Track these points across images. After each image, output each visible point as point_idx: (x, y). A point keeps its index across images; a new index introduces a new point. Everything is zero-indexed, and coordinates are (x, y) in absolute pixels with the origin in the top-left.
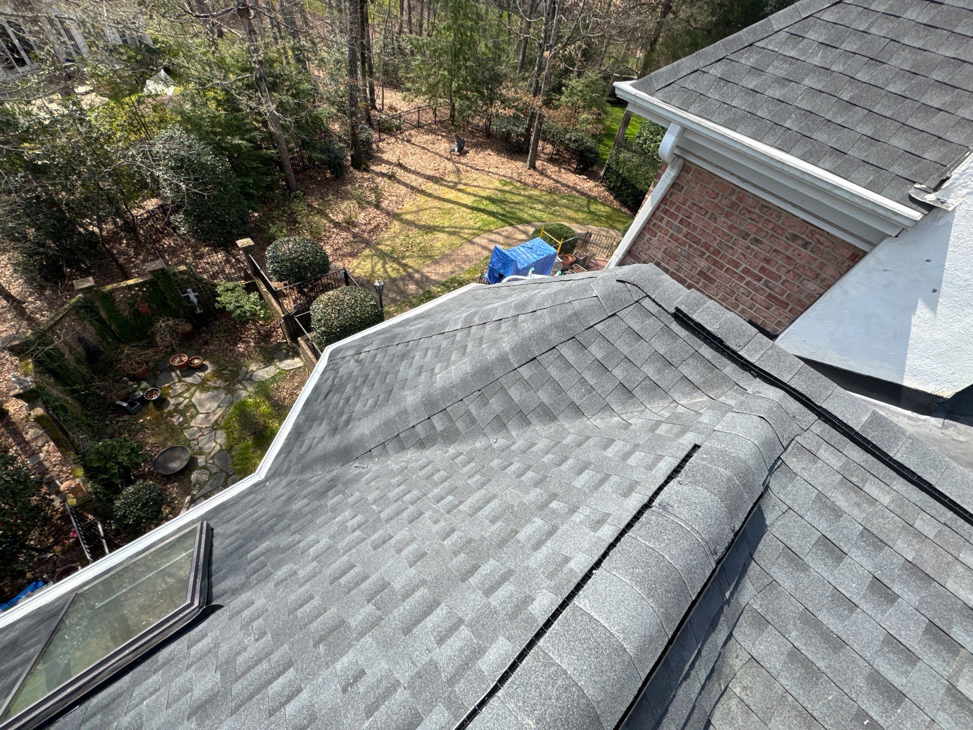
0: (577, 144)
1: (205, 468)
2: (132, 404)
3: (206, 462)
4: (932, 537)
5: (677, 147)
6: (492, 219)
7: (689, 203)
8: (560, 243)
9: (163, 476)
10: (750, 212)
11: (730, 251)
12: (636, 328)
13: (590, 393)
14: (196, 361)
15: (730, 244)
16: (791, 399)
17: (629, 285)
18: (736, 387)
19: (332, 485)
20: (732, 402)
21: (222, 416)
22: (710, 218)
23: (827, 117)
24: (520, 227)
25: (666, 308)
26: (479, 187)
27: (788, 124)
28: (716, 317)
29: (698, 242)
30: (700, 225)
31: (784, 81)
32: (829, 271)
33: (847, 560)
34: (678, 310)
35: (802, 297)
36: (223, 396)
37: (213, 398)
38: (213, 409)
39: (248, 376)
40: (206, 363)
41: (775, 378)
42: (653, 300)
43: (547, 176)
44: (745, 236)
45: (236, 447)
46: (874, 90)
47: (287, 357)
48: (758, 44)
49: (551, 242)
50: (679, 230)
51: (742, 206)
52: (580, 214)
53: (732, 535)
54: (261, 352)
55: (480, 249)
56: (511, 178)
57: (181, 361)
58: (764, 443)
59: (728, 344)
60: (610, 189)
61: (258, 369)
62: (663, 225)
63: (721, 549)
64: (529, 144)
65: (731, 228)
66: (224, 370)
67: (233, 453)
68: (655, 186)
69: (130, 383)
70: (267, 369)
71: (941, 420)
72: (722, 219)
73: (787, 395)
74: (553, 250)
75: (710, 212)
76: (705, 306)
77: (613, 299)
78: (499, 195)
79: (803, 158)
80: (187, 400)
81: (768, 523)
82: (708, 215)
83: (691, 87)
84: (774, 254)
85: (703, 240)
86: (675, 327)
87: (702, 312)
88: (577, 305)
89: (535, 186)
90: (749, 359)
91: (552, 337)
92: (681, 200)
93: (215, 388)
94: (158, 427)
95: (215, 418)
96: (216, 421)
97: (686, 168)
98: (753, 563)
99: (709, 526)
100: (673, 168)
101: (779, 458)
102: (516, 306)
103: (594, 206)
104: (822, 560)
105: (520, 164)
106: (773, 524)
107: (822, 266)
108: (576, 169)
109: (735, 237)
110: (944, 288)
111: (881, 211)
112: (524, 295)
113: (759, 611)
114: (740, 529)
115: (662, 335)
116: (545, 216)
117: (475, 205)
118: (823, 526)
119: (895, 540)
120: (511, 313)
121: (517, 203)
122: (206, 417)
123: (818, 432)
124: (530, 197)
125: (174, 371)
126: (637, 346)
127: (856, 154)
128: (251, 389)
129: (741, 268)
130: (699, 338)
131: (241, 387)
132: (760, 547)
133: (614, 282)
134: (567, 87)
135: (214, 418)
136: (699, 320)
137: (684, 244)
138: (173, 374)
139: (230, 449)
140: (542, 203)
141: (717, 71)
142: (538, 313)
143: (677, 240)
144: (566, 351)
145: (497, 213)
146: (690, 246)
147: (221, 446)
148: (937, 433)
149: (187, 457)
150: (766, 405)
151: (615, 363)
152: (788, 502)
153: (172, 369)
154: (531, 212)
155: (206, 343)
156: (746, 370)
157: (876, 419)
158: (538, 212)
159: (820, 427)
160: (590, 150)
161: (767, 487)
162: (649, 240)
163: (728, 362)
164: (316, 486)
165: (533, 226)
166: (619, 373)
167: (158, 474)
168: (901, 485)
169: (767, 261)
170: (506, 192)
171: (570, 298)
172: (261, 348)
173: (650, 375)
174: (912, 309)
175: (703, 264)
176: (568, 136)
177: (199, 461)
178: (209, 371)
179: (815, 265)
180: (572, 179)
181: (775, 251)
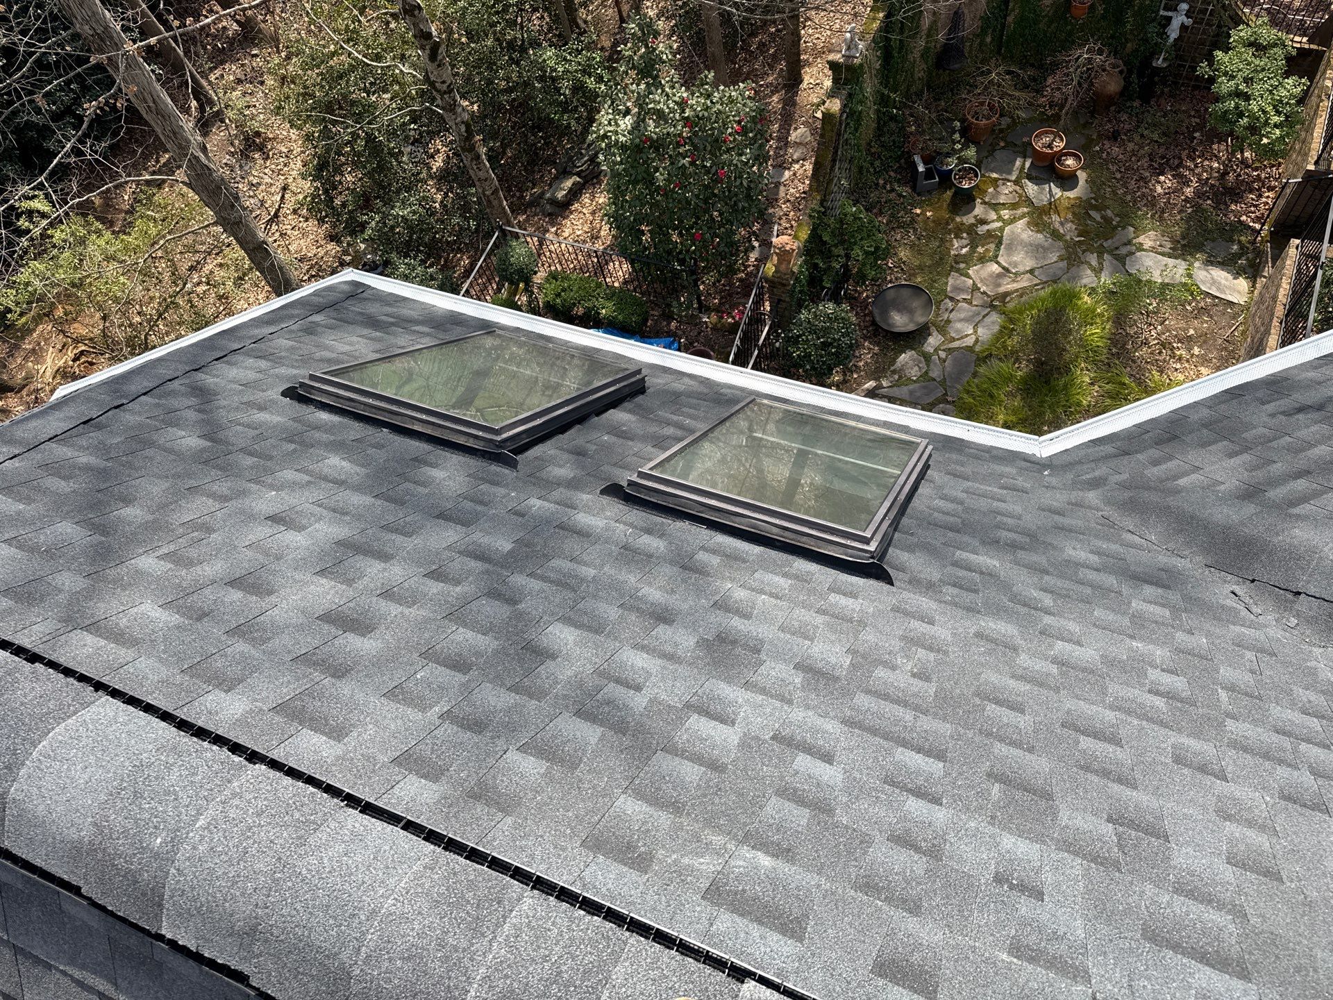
1: (927, 357)
2: (929, 174)
3: (936, 350)
9: (874, 323)
14: (1070, 162)
19: (1163, 579)
21: (1022, 292)
36: (1054, 257)
37: (1036, 250)
38: (1021, 268)
39: (1124, 251)
40: (1082, 176)
45: (995, 362)
47: (1227, 263)
54: (1190, 217)
57: (1050, 146)
61: (1153, 249)
66: (1096, 208)
67: (982, 370)
69: (957, 136)
70: (1171, 262)
80: (999, 224)
93: (1056, 235)
94: (928, 238)
95: (1010, 287)
96: (1006, 294)
122: (999, 276)
125: (1025, 157)
128: (1106, 279)
131: (1094, 263)
135: (1007, 286)
138: (1018, 163)
139: (984, 358)
147: (977, 341)
149: (921, 319)
153: (1025, 150)
155: (1114, 137)
164: (1131, 555)
167: (871, 313)
172: (1198, 208)
177: (931, 340)
178: (1072, 194)
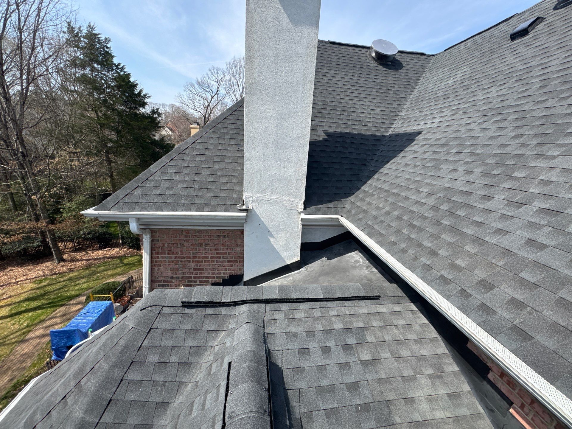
0: (91, 235)
4: (321, 316)
5: (140, 225)
6: (39, 312)
7: (166, 244)
8: (111, 295)
10: (195, 236)
11: (200, 254)
12: (168, 326)
13: (164, 386)
15: (197, 251)
16: (253, 304)
17: (149, 308)
18: (232, 316)
20: (234, 325)
22: (181, 246)
23: (195, 195)
24: (72, 302)
25: (177, 306)
26: (10, 297)
27: (183, 201)
28: (202, 293)
29: (183, 258)
30: (178, 251)
31: (171, 188)
32: (239, 242)
33: (311, 350)
34: (183, 303)
35: (239, 255)
41: (242, 301)
42: (168, 306)
43: (78, 260)
44: (201, 245)
46: (204, 182)
48: (151, 178)
49: (104, 299)
50: (171, 258)
51: (190, 235)
52: (119, 269)
53: (267, 393)
55: (38, 341)
56: (44, 276)
58: (254, 334)
59: (215, 301)
60: (130, 247)
62: (161, 259)
63: (266, 407)
64: (50, 249)
65: (192, 245)
68: (143, 244)
71: (304, 267)
72: (186, 244)
73: (250, 304)
74: (108, 303)
75: (179, 243)
76: (194, 292)
77: (144, 322)
78: (38, 292)
79: (197, 211)
81: (280, 366)
82: (179, 245)
83: (130, 201)
84: (217, 246)
85: (185, 256)
86: (188, 311)
87: (195, 295)
88: (122, 342)
89: (71, 270)
90: (227, 301)
91: (115, 375)
92: (161, 245)
97: (153, 232)
98: (289, 391)
99: (254, 402)
100: (146, 234)
101: (264, 333)
102: (74, 376)
103: (126, 260)
104: (305, 360)
105: (49, 264)
106: (282, 364)
107: (235, 241)
108: (100, 247)
109: (197, 247)
110: (271, 230)
111: (235, 217)
112: (82, 360)
113: (305, 411)
114: (269, 385)
115: (184, 319)
116: (91, 284)
117: (13, 312)
118: (296, 346)
119: (315, 327)
120: (73, 383)
121: (60, 289)
123: (269, 310)
124: (70, 279)
126: (174, 335)
127: (214, 203)
129: (209, 258)
130: (202, 307)
132: (285, 380)
133: (139, 312)
134: (64, 209)
136: (195, 300)
137: (177, 262)
140: (83, 278)
141: (138, 192)
142: (96, 367)
143: (173, 262)
144: (132, 375)
145: (43, 305)
146: (181, 261)
148: (307, 273)
150: (245, 315)
151: (169, 355)
152: (280, 348)
154: (77, 288)
156: (230, 306)
157: (281, 288)
158: (83, 284)
159: (269, 307)
160: (104, 234)
161: (269, 350)
162: (159, 270)
163: (221, 308)
165: (84, 295)
166: (174, 359)
168: (303, 306)
169: (217, 249)
170: (45, 286)
171: (116, 341)
173: (192, 345)
174: (269, 241)
175: (193, 265)
176: (81, 233)
179: (233, 242)
180: (100, 253)
181: (216, 244)
